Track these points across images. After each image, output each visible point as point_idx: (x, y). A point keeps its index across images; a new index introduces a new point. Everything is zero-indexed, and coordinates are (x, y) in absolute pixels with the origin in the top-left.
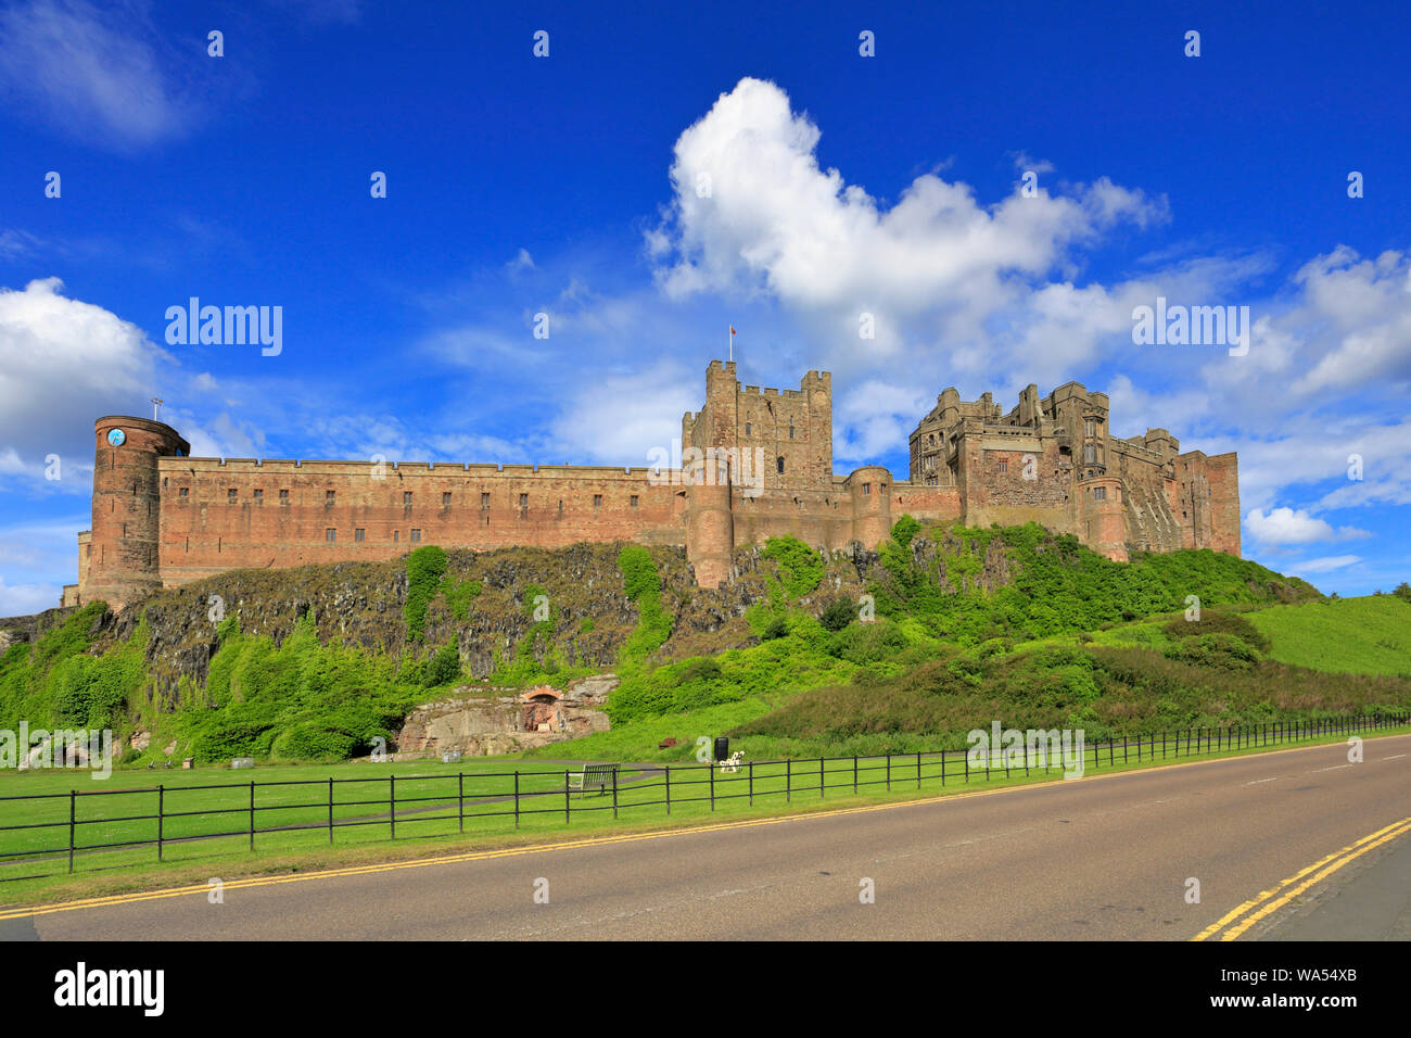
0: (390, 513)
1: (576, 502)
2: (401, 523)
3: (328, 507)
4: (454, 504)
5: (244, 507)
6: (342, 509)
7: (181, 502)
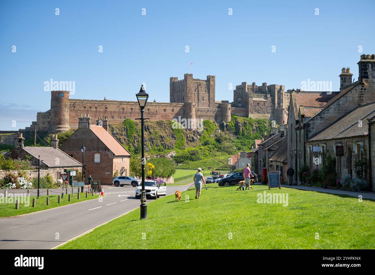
0: (119, 112)
1: (160, 111)
2: (121, 115)
3: (106, 111)
4: (133, 111)
5: (87, 111)
6: (109, 111)
7: (73, 109)
